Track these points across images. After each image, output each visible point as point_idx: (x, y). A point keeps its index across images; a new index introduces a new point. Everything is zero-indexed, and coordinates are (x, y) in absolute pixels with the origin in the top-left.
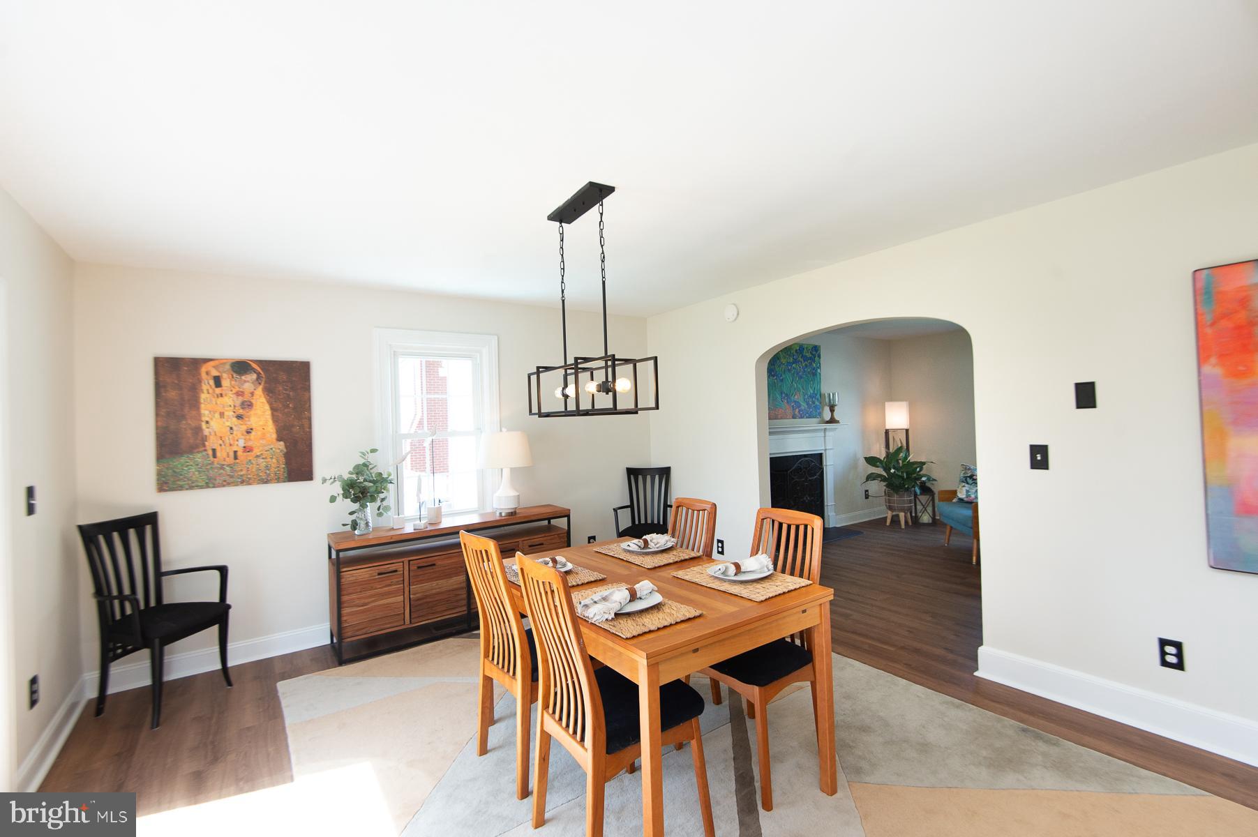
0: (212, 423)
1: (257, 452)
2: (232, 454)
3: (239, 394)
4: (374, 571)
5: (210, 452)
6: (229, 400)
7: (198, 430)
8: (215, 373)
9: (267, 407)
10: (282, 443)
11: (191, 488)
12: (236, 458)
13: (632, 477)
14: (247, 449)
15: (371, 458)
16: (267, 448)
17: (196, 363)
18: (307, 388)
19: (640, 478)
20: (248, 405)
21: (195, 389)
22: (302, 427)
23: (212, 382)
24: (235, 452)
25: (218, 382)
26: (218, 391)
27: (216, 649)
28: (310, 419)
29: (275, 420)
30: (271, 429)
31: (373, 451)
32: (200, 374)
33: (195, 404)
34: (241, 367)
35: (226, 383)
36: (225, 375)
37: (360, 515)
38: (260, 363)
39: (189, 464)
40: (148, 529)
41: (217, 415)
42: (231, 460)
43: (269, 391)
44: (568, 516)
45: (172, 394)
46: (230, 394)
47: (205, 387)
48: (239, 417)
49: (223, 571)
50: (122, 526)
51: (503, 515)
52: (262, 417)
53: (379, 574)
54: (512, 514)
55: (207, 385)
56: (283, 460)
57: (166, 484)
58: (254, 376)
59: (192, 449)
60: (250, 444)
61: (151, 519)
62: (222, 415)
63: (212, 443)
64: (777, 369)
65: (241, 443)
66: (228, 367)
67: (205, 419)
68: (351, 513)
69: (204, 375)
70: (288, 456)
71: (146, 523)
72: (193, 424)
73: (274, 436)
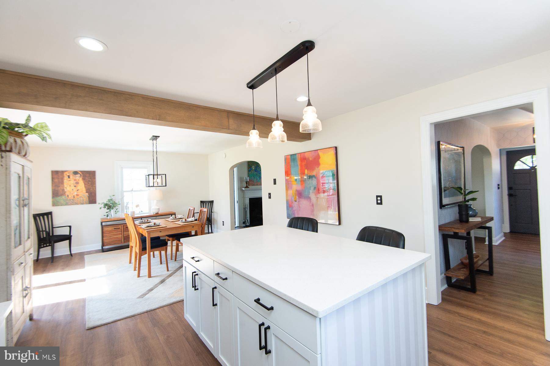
0: (67, 188)
1: (80, 196)
2: (73, 196)
3: (75, 180)
4: (113, 228)
5: (67, 196)
6: (72, 182)
7: (63, 190)
8: (68, 175)
9: (83, 184)
10: (87, 193)
11: (61, 205)
12: (74, 197)
13: (202, 203)
14: (77, 195)
15: (113, 197)
16: (83, 195)
17: (63, 172)
18: (95, 178)
19: (205, 204)
20: (77, 183)
21: (62, 179)
22: (93, 189)
23: (67, 177)
24: (74, 196)
25: (69, 177)
26: (69, 179)
27: (68, 249)
28: (95, 187)
29: (85, 187)
30: (84, 190)
31: (113, 195)
32: (64, 175)
33: (62, 183)
34: (76, 173)
35: (71, 177)
36: (71, 175)
37: (109, 213)
38: (81, 171)
39: (61, 199)
40: (50, 216)
41: (69, 186)
42: (73, 198)
43: (84, 179)
44: (175, 214)
45: (56, 180)
46: (73, 180)
47: (65, 178)
48: (75, 186)
49: (70, 227)
50: (43, 215)
51: (154, 214)
52: (82, 186)
53: (114, 229)
54: (157, 213)
55: (66, 178)
56: (88, 198)
57: (54, 204)
58: (79, 175)
59: (62, 195)
60: (78, 193)
61: (51, 213)
62: (70, 186)
63: (67, 193)
64: (258, 170)
65: (76, 193)
66: (72, 173)
67: (65, 187)
68: (107, 212)
69: (65, 175)
70: (89, 197)
71: (49, 214)
72: (62, 188)
73: (85, 191)
